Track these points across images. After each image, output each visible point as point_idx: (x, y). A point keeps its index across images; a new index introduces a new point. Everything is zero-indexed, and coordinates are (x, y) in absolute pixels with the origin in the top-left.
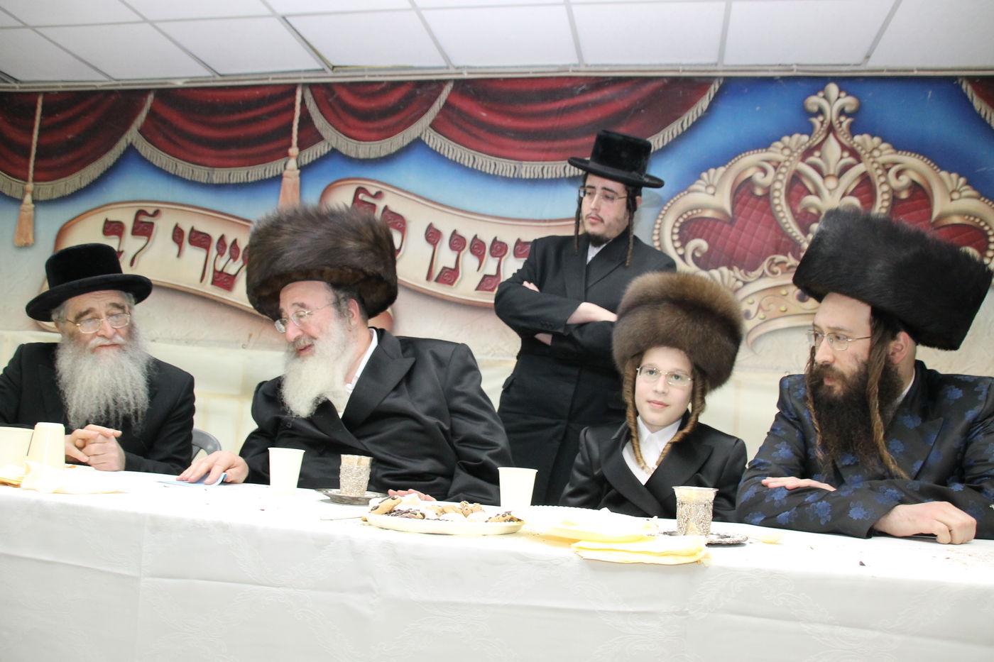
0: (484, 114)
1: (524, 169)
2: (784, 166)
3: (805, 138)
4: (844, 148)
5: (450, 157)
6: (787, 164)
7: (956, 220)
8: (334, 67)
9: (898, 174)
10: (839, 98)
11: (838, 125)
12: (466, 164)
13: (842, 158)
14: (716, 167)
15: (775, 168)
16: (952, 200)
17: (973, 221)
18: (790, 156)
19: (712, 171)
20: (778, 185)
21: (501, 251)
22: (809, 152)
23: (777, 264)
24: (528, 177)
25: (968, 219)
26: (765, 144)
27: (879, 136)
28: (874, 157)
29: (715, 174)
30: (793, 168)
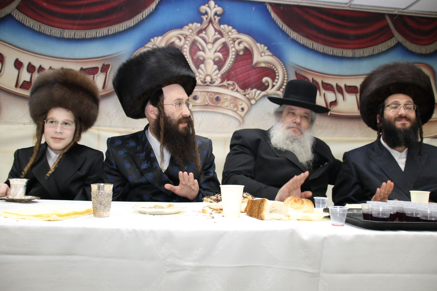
0: (45, 4)
1: (66, 33)
2: (189, 37)
3: (199, 25)
4: (216, 30)
5: (27, 25)
6: (190, 36)
7: (263, 65)
9: (239, 43)
10: (215, 7)
11: (214, 20)
12: (36, 29)
13: (215, 35)
14: (157, 36)
15: (185, 38)
16: (261, 56)
17: (270, 66)
18: (192, 33)
19: (156, 38)
20: (186, 46)
22: (200, 32)
24: (67, 37)
25: (268, 65)
26: (180, 27)
27: (232, 26)
28: (229, 35)
29: (157, 40)
30: (193, 38)
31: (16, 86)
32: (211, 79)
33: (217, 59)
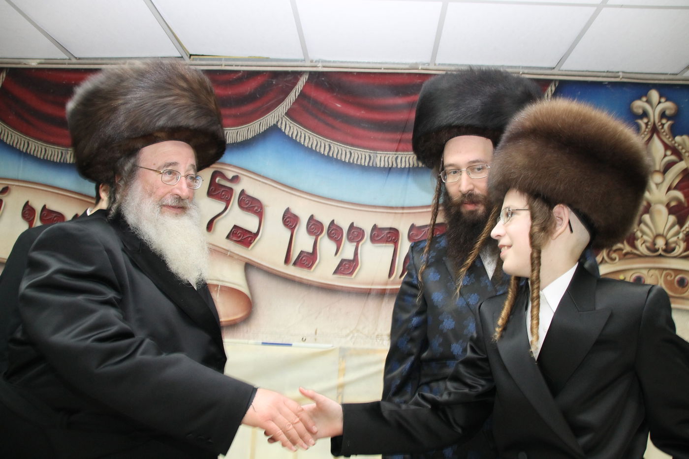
0: (339, 106)
1: (379, 158)
4: (667, 147)
5: (306, 145)
8: (191, 55)
10: (660, 102)
11: (660, 127)
12: (322, 152)
13: (665, 156)
21: (358, 236)
23: (615, 251)
24: (382, 165)
31: (287, 261)
32: (667, 244)
33: (673, 204)
